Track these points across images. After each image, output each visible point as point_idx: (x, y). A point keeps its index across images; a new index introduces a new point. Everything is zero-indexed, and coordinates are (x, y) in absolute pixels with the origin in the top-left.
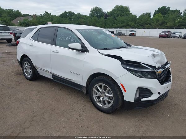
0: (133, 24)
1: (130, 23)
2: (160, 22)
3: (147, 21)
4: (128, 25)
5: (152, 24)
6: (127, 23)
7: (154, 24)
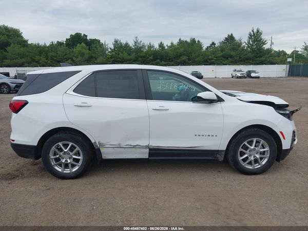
0: (43, 59)
1: (37, 58)
2: (87, 56)
3: (66, 54)
4: (34, 61)
5: (74, 59)
6: (31, 58)
7: (78, 59)
